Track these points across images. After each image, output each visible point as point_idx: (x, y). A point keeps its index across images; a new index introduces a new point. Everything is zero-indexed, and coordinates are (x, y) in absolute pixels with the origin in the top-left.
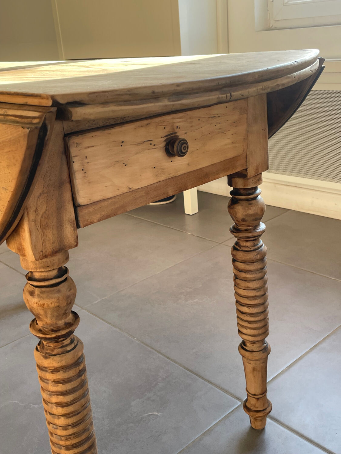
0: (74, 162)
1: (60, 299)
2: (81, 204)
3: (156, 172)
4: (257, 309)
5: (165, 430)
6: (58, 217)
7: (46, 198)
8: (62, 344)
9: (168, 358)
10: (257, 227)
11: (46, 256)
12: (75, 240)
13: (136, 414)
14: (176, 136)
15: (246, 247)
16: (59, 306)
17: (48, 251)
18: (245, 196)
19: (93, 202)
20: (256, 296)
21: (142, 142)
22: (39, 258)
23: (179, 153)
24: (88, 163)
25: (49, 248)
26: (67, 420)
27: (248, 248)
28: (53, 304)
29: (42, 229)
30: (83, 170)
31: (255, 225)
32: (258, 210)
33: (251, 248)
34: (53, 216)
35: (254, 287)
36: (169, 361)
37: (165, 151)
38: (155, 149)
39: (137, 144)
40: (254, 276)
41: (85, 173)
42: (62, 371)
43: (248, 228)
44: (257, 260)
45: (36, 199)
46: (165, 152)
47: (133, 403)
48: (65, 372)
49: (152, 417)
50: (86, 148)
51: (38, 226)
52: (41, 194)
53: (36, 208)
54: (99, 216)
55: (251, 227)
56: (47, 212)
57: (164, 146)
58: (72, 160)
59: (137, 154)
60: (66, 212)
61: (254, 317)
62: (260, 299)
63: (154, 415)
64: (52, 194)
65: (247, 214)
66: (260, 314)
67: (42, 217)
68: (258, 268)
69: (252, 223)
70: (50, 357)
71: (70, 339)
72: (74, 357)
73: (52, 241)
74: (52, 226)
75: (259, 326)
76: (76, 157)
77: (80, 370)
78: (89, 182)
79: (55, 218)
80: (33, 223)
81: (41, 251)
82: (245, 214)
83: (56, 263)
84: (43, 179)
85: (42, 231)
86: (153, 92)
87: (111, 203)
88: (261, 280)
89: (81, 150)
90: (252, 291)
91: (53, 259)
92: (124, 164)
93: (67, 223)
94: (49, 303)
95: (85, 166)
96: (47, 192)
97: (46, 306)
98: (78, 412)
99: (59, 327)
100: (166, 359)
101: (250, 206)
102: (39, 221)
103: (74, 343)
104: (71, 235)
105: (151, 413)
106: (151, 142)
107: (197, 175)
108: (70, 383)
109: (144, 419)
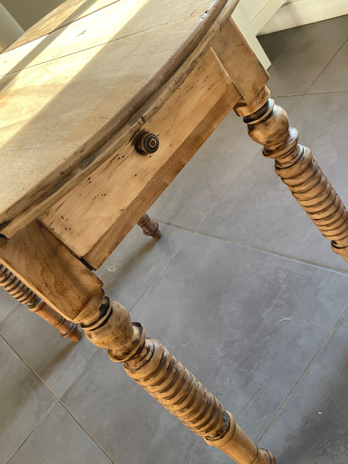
0: (53, 229)
1: (114, 332)
2: (83, 256)
3: (140, 178)
4: (328, 212)
5: (299, 333)
6: (70, 276)
7: (49, 271)
8: (140, 358)
9: (283, 255)
10: (287, 140)
11: (79, 311)
12: (97, 282)
13: (269, 325)
14: (141, 131)
15: (286, 163)
16: (117, 338)
17: (79, 307)
18: (257, 119)
19: (93, 246)
20: (320, 202)
21: (109, 163)
22: (74, 316)
23: (149, 151)
24: (67, 220)
25: (78, 304)
26: (179, 406)
27: (288, 163)
28: (111, 339)
29: (62, 295)
30: (66, 229)
31: (284, 139)
32: (278, 126)
33: (291, 162)
34: (65, 279)
35: (314, 195)
36: (285, 258)
37: (137, 154)
38: (127, 159)
39: (105, 169)
40: (308, 186)
41: (70, 229)
42: (151, 377)
43: (278, 145)
44: (303, 170)
45: (41, 277)
46: (139, 154)
47: (264, 315)
48: (154, 377)
49: (283, 323)
50: (56, 210)
51: (57, 295)
52: (42, 271)
53: (46, 283)
54: (107, 250)
55: (280, 143)
56: (57, 280)
57: (133, 151)
58: (51, 229)
59: (109, 178)
60: (74, 268)
61: (329, 219)
62: (326, 203)
63: (285, 320)
64: (52, 264)
65: (268, 136)
66: (334, 215)
67: (55, 286)
68: (309, 177)
69: (278, 140)
70: (136, 372)
71: (145, 349)
72: (156, 363)
73: (77, 297)
74: (69, 287)
75: (338, 225)
76: (53, 224)
77: (167, 369)
78: (79, 234)
79: (68, 279)
80: (51, 296)
81: (73, 311)
82: (266, 137)
83: (92, 309)
84: (36, 258)
85: (63, 296)
86: (62, 173)
87: (112, 232)
88: (318, 185)
89: (53, 215)
90: (313, 200)
91: (88, 308)
92: (102, 195)
93: (81, 276)
94: (107, 339)
95: (66, 225)
96: (47, 266)
97: (106, 342)
98: (186, 396)
99: (129, 348)
100: (281, 257)
101: (268, 126)
102: (55, 290)
103: (150, 351)
104: (91, 282)
105: (282, 320)
106: (118, 157)
107: (187, 145)
108: (165, 382)
109: (277, 328)
